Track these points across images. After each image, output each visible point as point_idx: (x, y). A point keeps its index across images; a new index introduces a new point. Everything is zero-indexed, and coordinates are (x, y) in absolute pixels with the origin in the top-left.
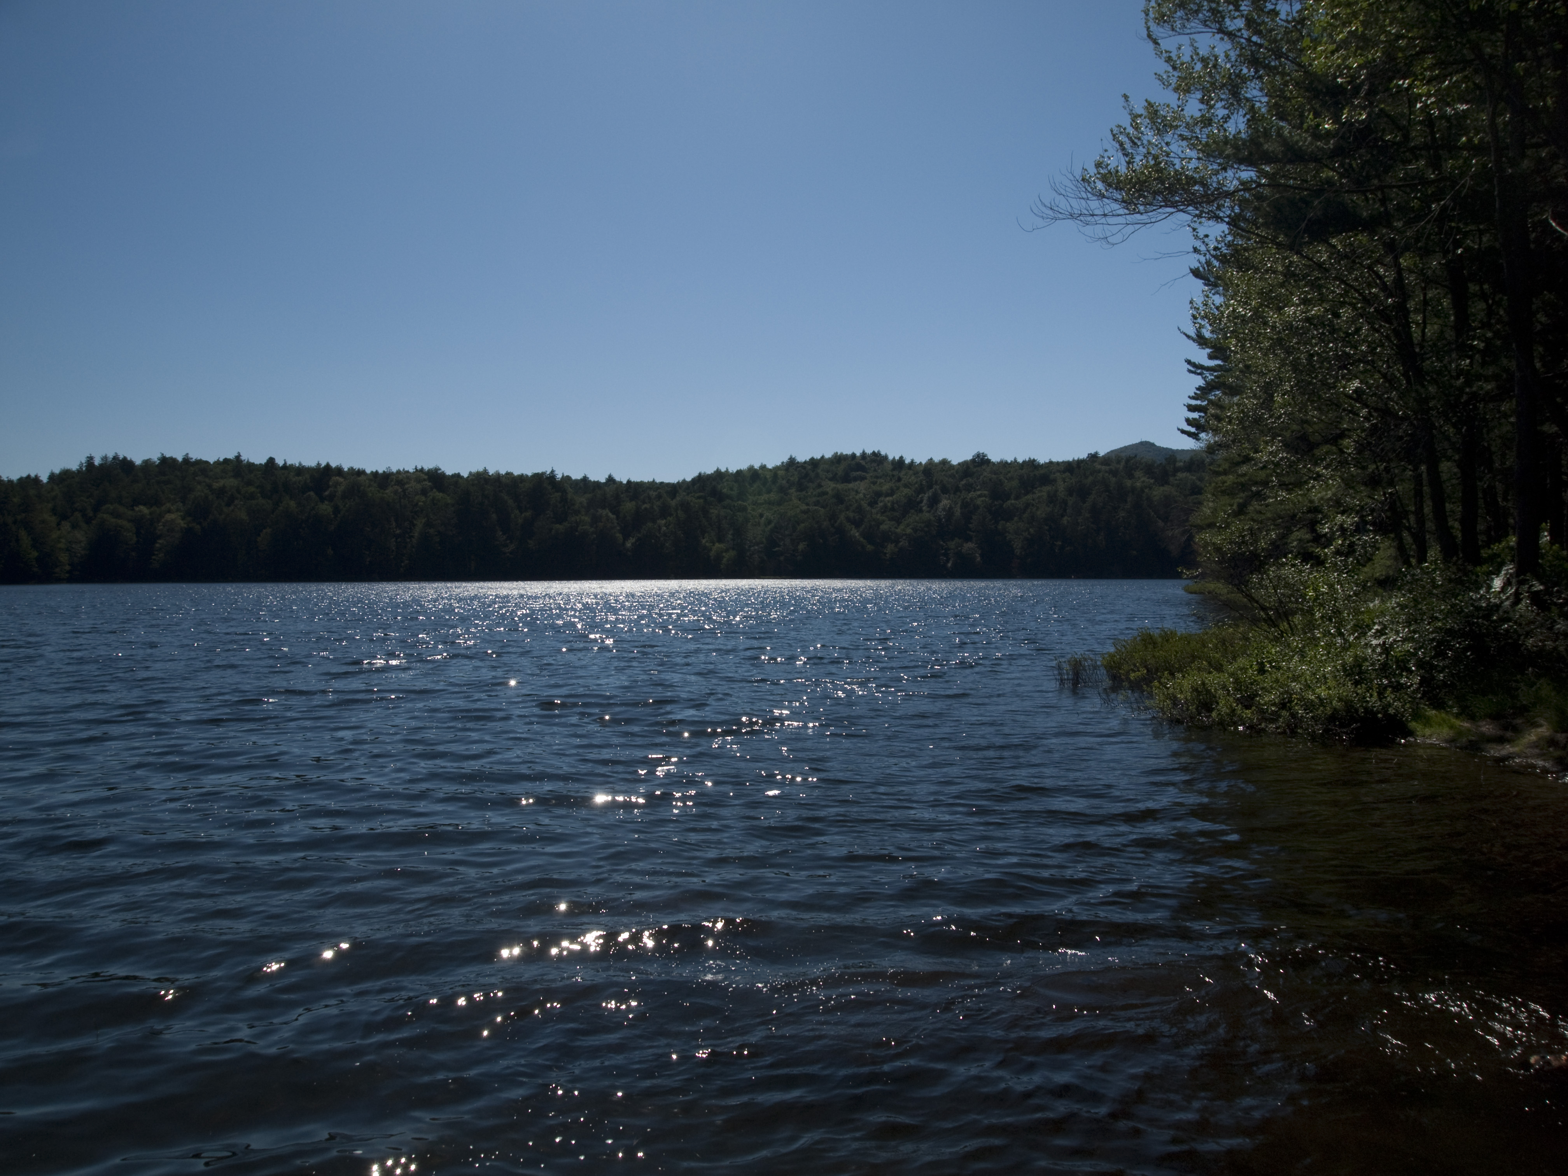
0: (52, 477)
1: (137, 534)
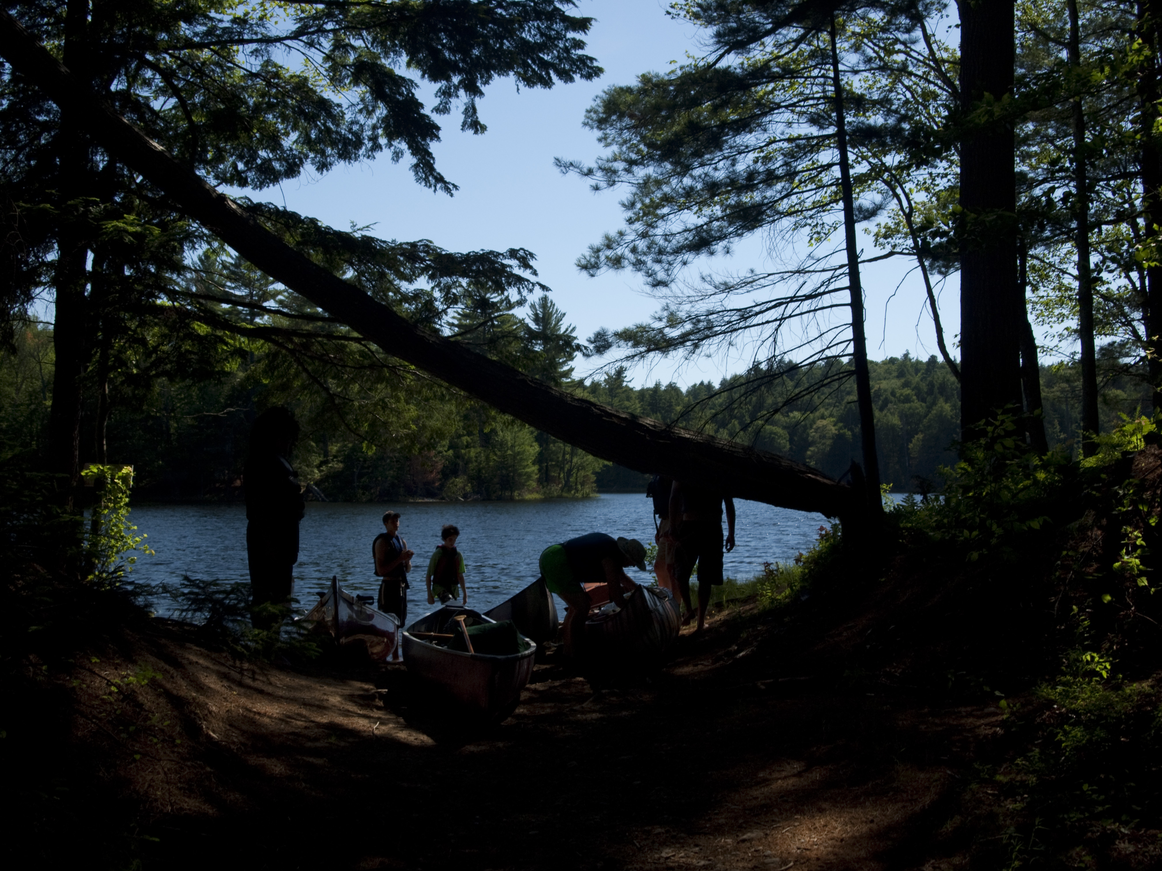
1: (791, 441)
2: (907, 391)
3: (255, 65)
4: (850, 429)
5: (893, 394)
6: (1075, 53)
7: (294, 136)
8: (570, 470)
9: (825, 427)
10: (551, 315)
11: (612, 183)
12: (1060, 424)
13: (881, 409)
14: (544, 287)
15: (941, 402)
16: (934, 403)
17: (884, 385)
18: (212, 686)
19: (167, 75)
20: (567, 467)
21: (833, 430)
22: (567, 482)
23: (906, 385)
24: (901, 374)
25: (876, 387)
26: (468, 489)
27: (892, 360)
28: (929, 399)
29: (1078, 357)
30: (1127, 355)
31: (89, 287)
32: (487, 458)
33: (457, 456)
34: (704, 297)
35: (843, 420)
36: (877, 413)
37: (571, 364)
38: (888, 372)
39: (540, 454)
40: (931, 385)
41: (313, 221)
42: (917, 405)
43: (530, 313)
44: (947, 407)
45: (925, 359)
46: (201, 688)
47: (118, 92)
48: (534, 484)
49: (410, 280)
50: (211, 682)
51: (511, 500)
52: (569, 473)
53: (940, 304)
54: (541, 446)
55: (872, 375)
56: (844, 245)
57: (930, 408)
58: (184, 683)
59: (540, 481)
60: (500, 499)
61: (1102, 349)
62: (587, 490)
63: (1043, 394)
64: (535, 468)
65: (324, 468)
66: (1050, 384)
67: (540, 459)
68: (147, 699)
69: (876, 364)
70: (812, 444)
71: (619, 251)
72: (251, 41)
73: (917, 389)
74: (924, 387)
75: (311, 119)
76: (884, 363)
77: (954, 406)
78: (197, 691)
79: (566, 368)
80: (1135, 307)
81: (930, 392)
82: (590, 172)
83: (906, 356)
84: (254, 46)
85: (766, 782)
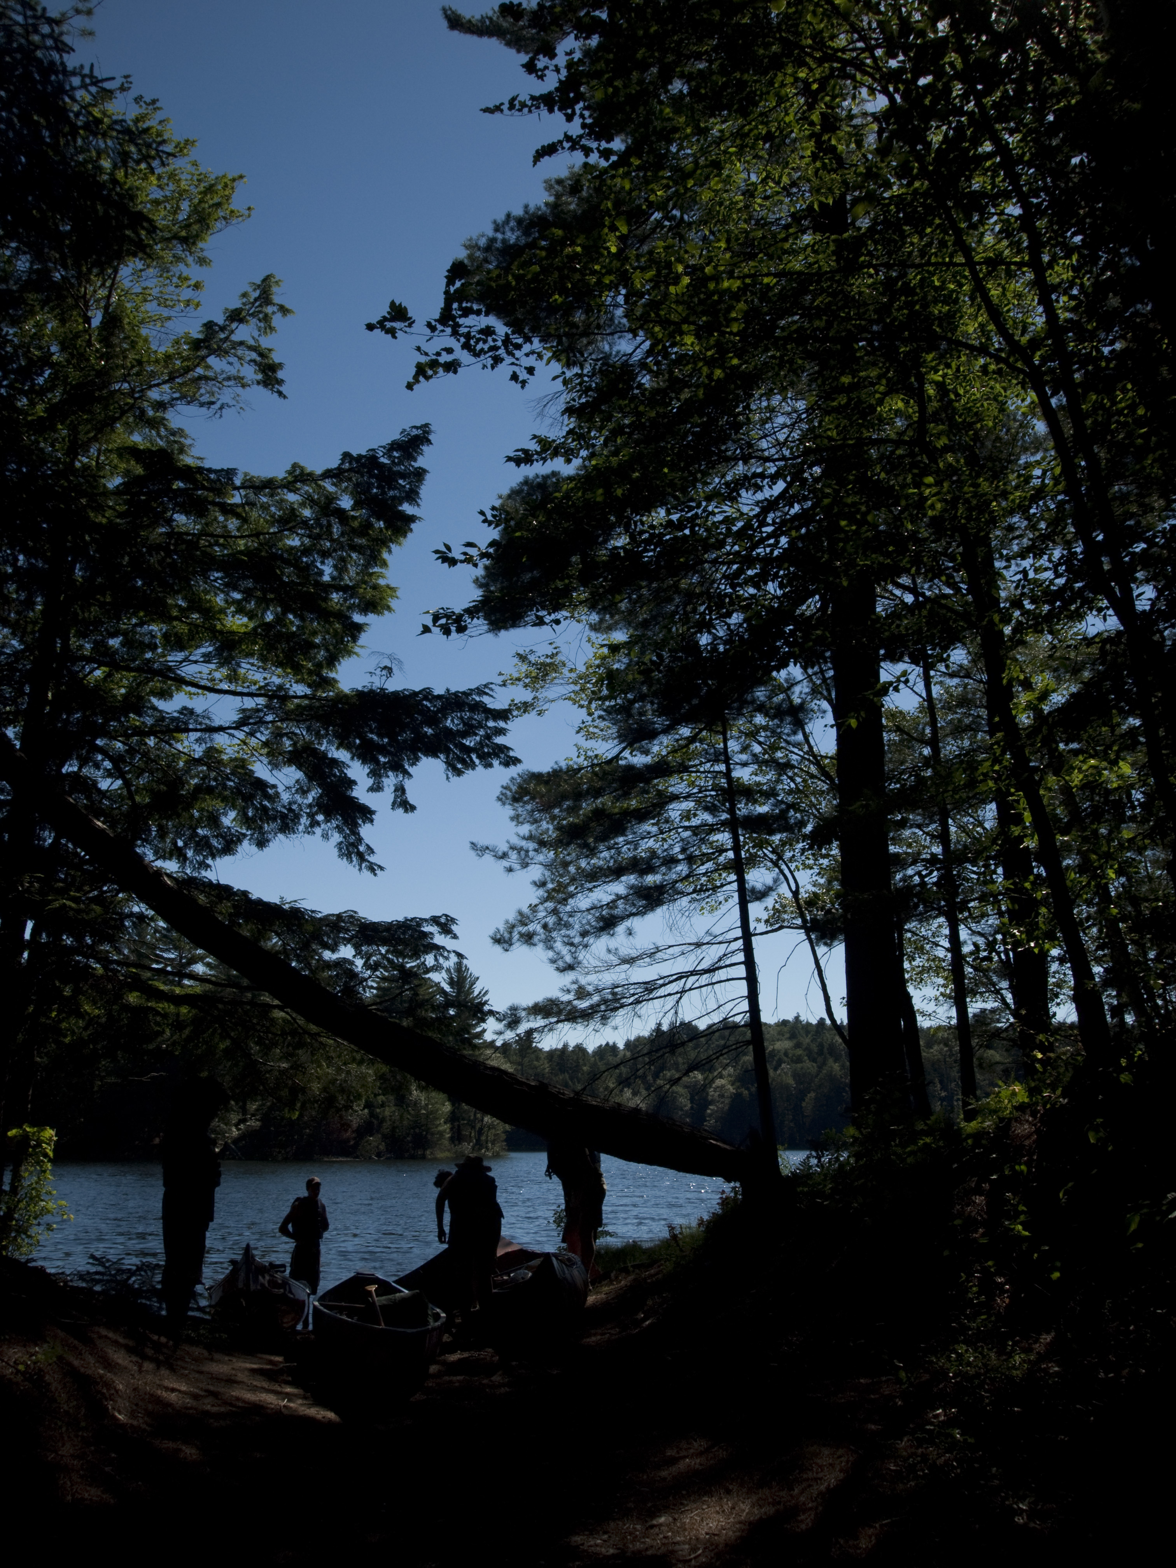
0: (628, 1044)
1: (692, 1100)
2: (799, 1052)
3: (198, 751)
4: (748, 1089)
5: (786, 1054)
6: (936, 750)
7: (232, 814)
8: (481, 1129)
9: (723, 1086)
10: (465, 978)
11: (525, 865)
12: (941, 1082)
13: (776, 1069)
14: (460, 955)
15: (830, 1061)
16: (824, 1063)
17: (779, 1045)
18: (120, 1361)
19: (117, 760)
20: (478, 1126)
21: (731, 1089)
22: (478, 1141)
23: (798, 1046)
24: (793, 1036)
25: (771, 1048)
26: (382, 1147)
27: (785, 1023)
28: (820, 1059)
29: (954, 1022)
30: (999, 1021)
31: (26, 955)
32: (401, 1117)
33: (372, 1114)
34: (609, 967)
35: (741, 1080)
36: (771, 1073)
37: (483, 1025)
38: (781, 1033)
39: (453, 1112)
40: (821, 1046)
41: (245, 893)
42: (809, 1066)
43: (446, 976)
44: (836, 1067)
45: (814, 1021)
46: (109, 1365)
47: (68, 774)
48: (446, 1142)
49: (334, 950)
50: (120, 1357)
51: (423, 1157)
52: (480, 1132)
53: (827, 974)
54: (453, 1105)
55: (766, 1036)
56: (739, 924)
57: (820, 1068)
58: (91, 1360)
59: (452, 1139)
60: (413, 1157)
61: (975, 1015)
62: (497, 1149)
63: (924, 1054)
64: (447, 1127)
65: (242, 1126)
66: (929, 1045)
67: (453, 1118)
68: (53, 1379)
69: (770, 1026)
70: (711, 1102)
71: (531, 927)
72: (196, 730)
73: (808, 1050)
74: (814, 1048)
75: (248, 799)
76: (778, 1025)
77: (843, 1067)
78: (105, 1368)
79: (479, 1029)
80: (1002, 976)
81: (821, 1052)
82: (504, 856)
83: (797, 1018)
84: (199, 734)
85: (674, 1461)
